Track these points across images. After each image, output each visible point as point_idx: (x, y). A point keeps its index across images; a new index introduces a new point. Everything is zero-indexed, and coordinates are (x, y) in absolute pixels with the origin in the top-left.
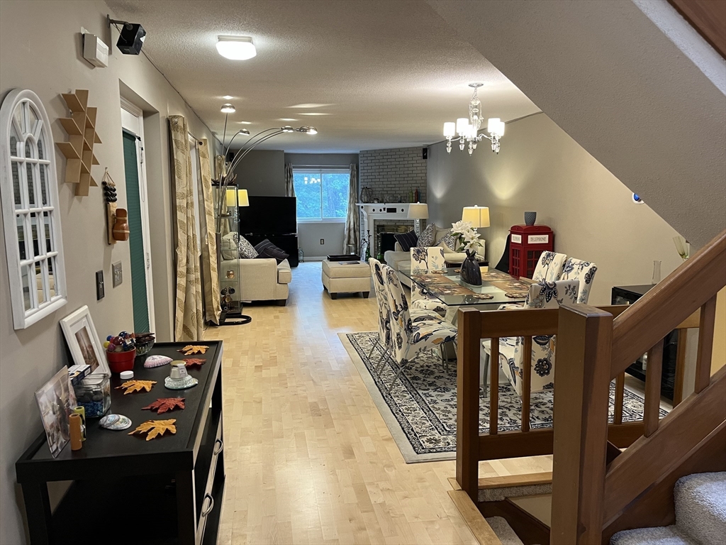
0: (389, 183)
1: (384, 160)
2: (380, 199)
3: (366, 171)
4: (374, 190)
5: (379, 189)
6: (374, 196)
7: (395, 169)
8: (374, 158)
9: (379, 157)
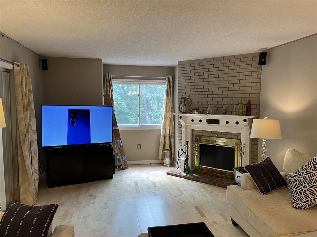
0: (211, 93)
1: (204, 70)
2: (201, 110)
3: (184, 81)
4: (192, 100)
5: (199, 100)
6: (192, 106)
7: (218, 79)
8: (193, 68)
9: (199, 67)
